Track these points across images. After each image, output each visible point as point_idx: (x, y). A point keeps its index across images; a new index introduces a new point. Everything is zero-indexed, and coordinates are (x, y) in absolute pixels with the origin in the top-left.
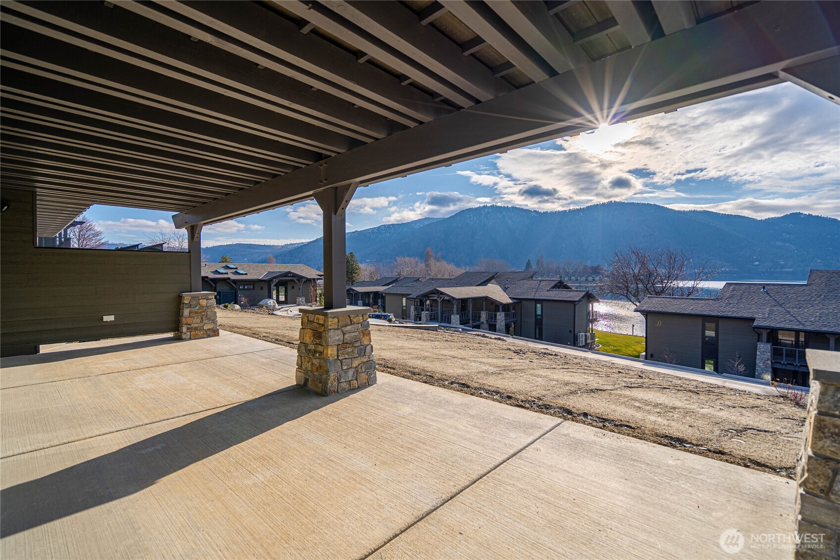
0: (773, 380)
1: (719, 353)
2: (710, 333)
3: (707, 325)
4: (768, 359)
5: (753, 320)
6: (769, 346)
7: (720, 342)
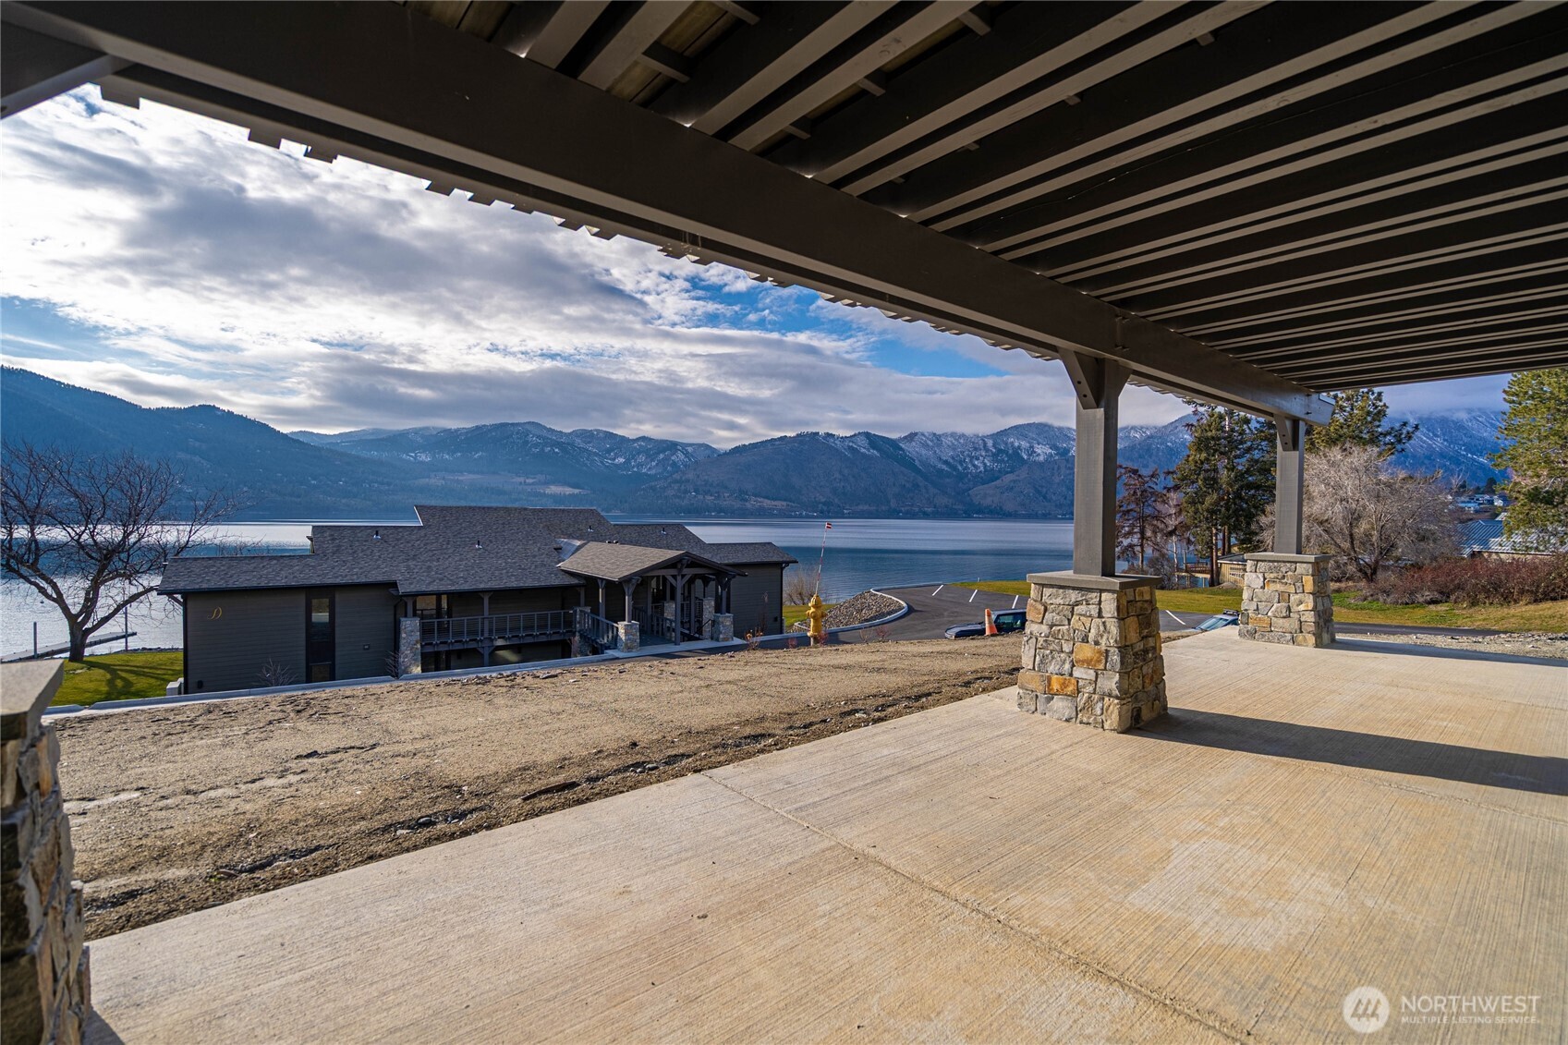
0: (423, 671)
1: (337, 649)
2: (321, 617)
3: (315, 602)
4: (417, 642)
5: (394, 585)
6: (417, 621)
7: (337, 629)
